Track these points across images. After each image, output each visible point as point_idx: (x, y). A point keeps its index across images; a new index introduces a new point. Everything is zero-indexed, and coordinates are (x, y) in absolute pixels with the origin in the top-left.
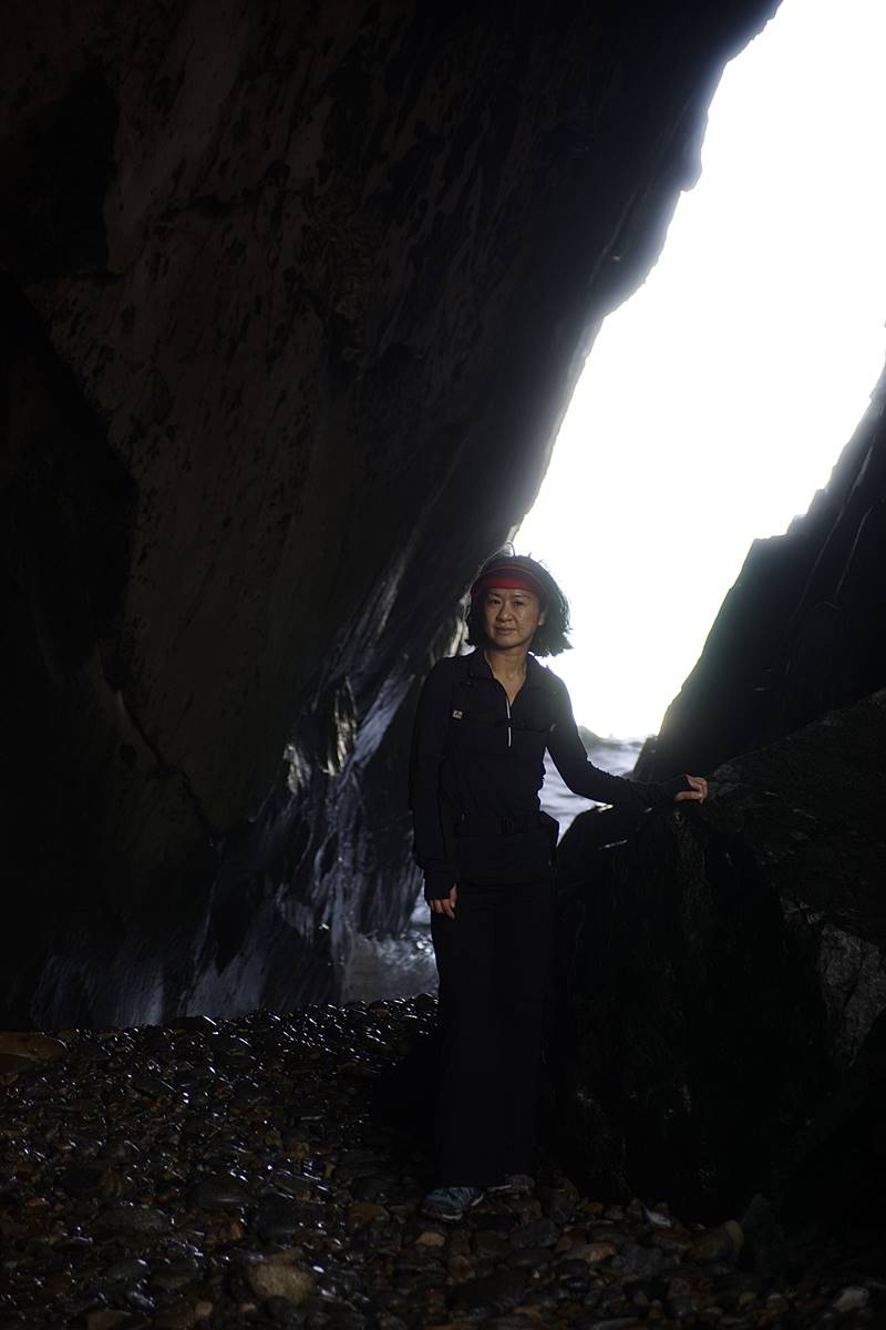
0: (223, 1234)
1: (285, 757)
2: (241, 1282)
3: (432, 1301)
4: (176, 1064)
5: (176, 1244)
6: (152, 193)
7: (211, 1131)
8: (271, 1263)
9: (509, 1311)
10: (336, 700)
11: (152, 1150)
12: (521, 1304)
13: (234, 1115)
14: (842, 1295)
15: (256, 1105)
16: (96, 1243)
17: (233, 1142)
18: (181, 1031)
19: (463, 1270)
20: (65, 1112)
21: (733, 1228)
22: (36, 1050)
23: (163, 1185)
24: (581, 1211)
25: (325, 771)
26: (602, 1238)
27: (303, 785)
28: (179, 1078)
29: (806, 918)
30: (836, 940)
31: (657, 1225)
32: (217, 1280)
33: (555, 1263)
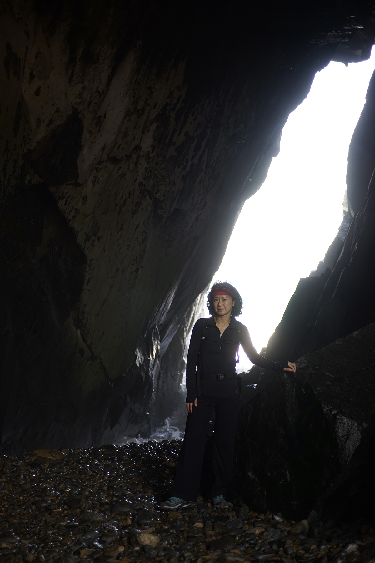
0: (124, 522)
1: (136, 353)
2: (134, 540)
3: (201, 547)
4: (104, 461)
5: (108, 526)
6: (94, 156)
7: (118, 486)
8: (144, 533)
9: (229, 551)
10: (153, 333)
11: (97, 492)
12: (233, 549)
13: (125, 480)
14: (348, 547)
15: (133, 476)
16: (80, 525)
17: (126, 490)
18: (105, 450)
19: (211, 536)
20: (66, 478)
21: (305, 522)
22: (54, 456)
23: (102, 505)
24: (250, 515)
25: (149, 358)
26: (259, 525)
27: (141, 363)
28: (105, 467)
29: (331, 412)
30: (342, 420)
31: (278, 521)
32: (125, 539)
33: (243, 534)
